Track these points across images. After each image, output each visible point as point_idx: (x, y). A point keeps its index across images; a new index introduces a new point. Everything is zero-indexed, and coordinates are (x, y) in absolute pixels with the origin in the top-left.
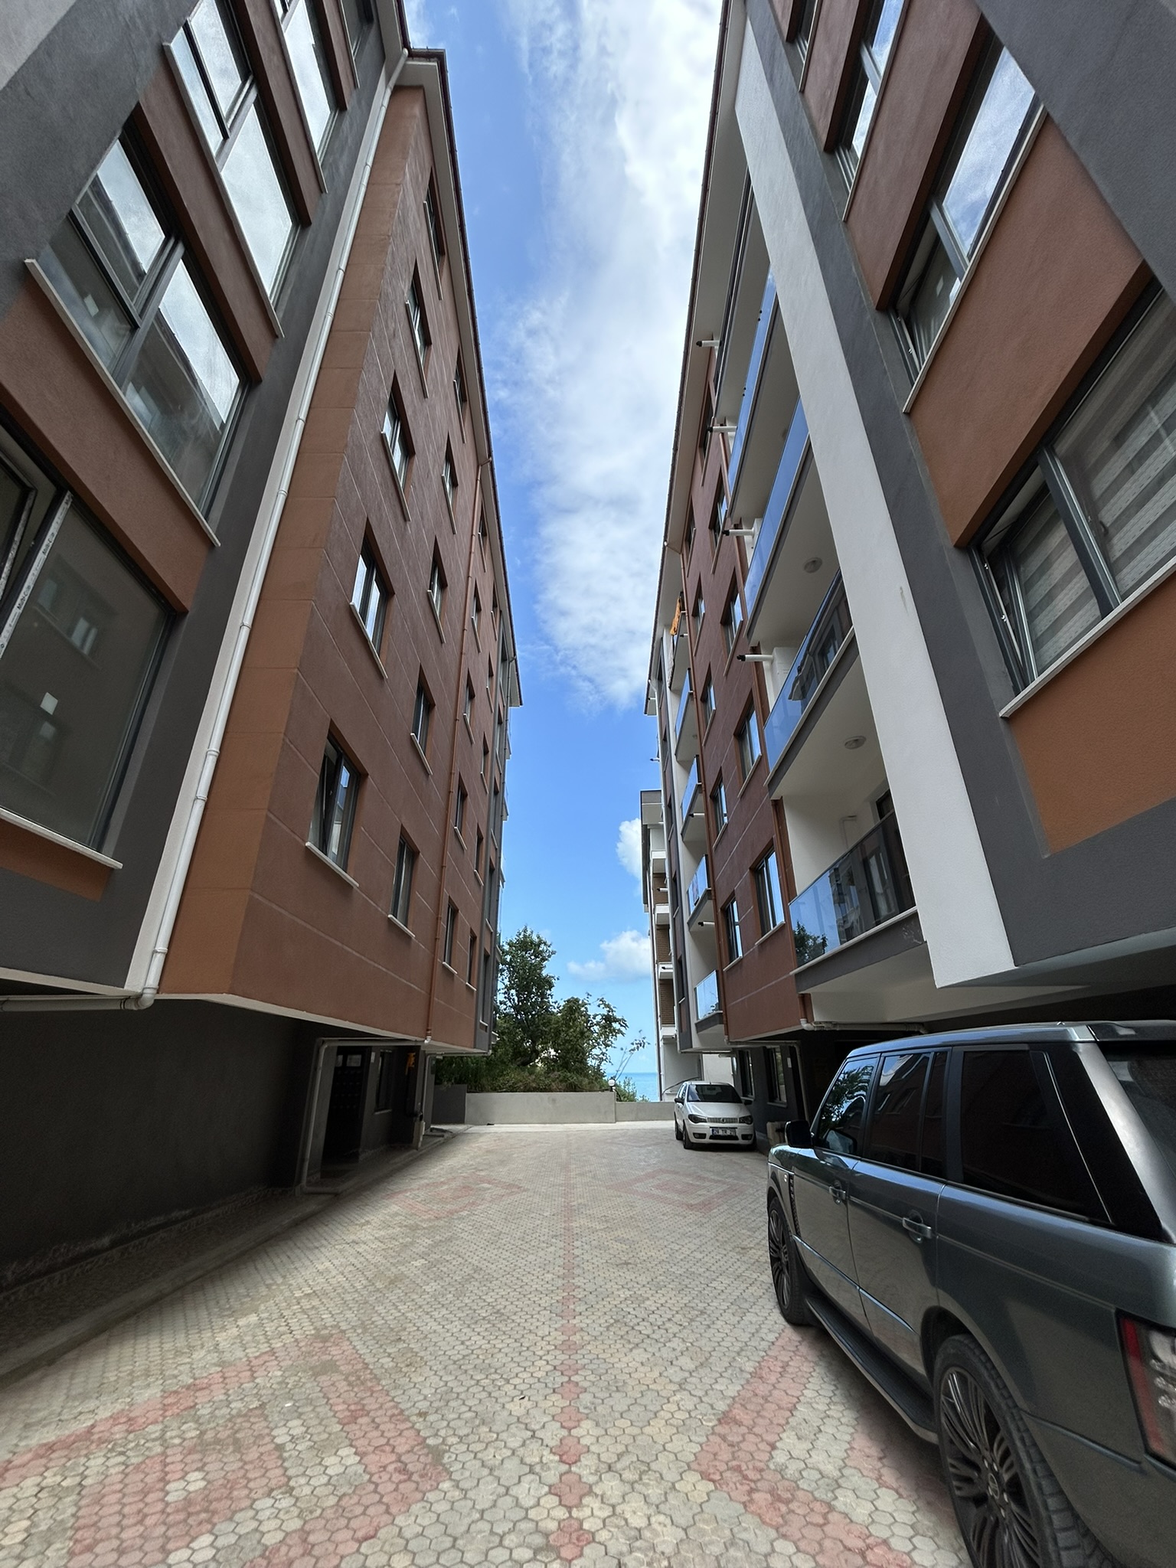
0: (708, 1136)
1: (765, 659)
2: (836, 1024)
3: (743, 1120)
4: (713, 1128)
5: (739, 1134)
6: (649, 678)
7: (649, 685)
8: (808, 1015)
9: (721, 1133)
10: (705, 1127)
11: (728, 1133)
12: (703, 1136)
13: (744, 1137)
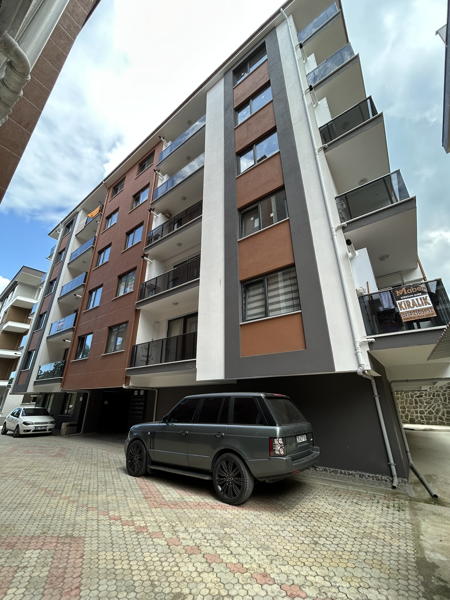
0: (32, 431)
1: (149, 261)
2: (134, 387)
3: (51, 423)
4: (36, 427)
5: (48, 428)
6: (61, 223)
7: (59, 225)
8: (127, 383)
9: (39, 429)
10: (32, 427)
11: (43, 428)
12: (29, 431)
13: (50, 430)
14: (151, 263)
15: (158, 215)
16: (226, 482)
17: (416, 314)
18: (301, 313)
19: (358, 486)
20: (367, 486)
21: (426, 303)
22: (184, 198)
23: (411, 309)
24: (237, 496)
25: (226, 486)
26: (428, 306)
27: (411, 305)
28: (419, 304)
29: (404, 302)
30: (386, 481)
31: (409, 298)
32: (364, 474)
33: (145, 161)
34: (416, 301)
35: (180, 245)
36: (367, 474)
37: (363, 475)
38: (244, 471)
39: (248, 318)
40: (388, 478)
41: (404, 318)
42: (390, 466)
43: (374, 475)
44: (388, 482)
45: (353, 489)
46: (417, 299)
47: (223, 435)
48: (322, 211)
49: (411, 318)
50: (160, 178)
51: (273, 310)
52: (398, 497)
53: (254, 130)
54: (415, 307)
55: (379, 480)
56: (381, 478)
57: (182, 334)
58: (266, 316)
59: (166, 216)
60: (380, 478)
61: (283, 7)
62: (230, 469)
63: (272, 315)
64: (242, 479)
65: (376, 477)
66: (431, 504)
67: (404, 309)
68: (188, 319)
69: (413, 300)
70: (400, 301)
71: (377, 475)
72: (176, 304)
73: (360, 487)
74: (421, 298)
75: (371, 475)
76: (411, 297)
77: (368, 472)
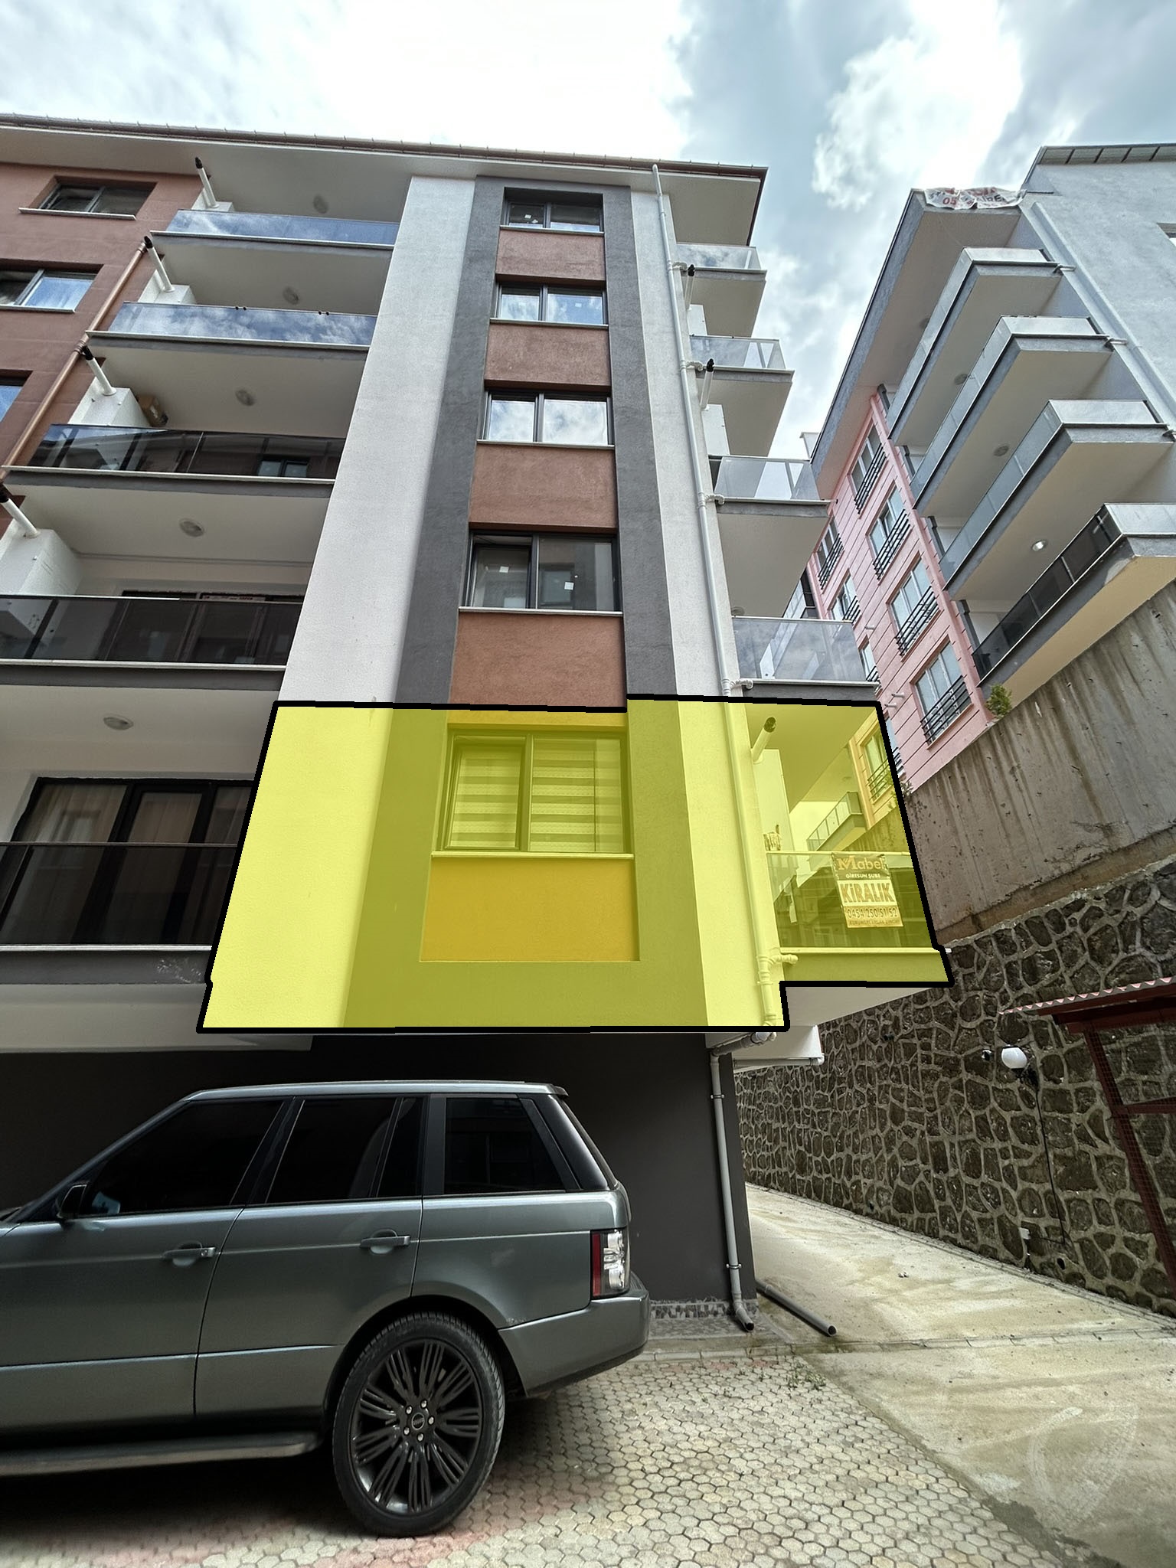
14: (27, 536)
15: (114, 390)
16: (400, 1440)
17: (870, 914)
18: (632, 862)
19: (674, 1345)
20: (692, 1337)
21: (888, 897)
22: (245, 398)
23: (862, 904)
24: (453, 1487)
25: (398, 1459)
26: (890, 903)
27: (863, 895)
28: (875, 895)
29: (851, 885)
30: (716, 1314)
31: (860, 879)
32: (667, 1305)
33: (94, 185)
34: (870, 887)
35: (194, 530)
36: (675, 1304)
37: (665, 1309)
38: (488, 1376)
39: (453, 843)
40: (719, 1306)
41: (853, 920)
42: (727, 1274)
43: (690, 1304)
44: (719, 1316)
45: (667, 1356)
46: (872, 885)
47: (406, 1242)
48: (702, 634)
49: (862, 922)
50: (155, 281)
51: (542, 837)
52: (766, 1351)
53: (549, 360)
54: (870, 900)
55: (700, 1314)
56: (706, 1307)
57: (105, 843)
58: (519, 849)
59: (147, 414)
60: (703, 1309)
61: (665, 166)
62: (427, 1382)
63: (537, 850)
64: (479, 1410)
65: (694, 1309)
66: (830, 1352)
67: (851, 901)
68: (147, 797)
69: (866, 885)
70: (844, 882)
71: (698, 1303)
72: (124, 724)
73: (680, 1345)
74: (879, 885)
75: (683, 1305)
76: (863, 879)
77: (677, 1299)
